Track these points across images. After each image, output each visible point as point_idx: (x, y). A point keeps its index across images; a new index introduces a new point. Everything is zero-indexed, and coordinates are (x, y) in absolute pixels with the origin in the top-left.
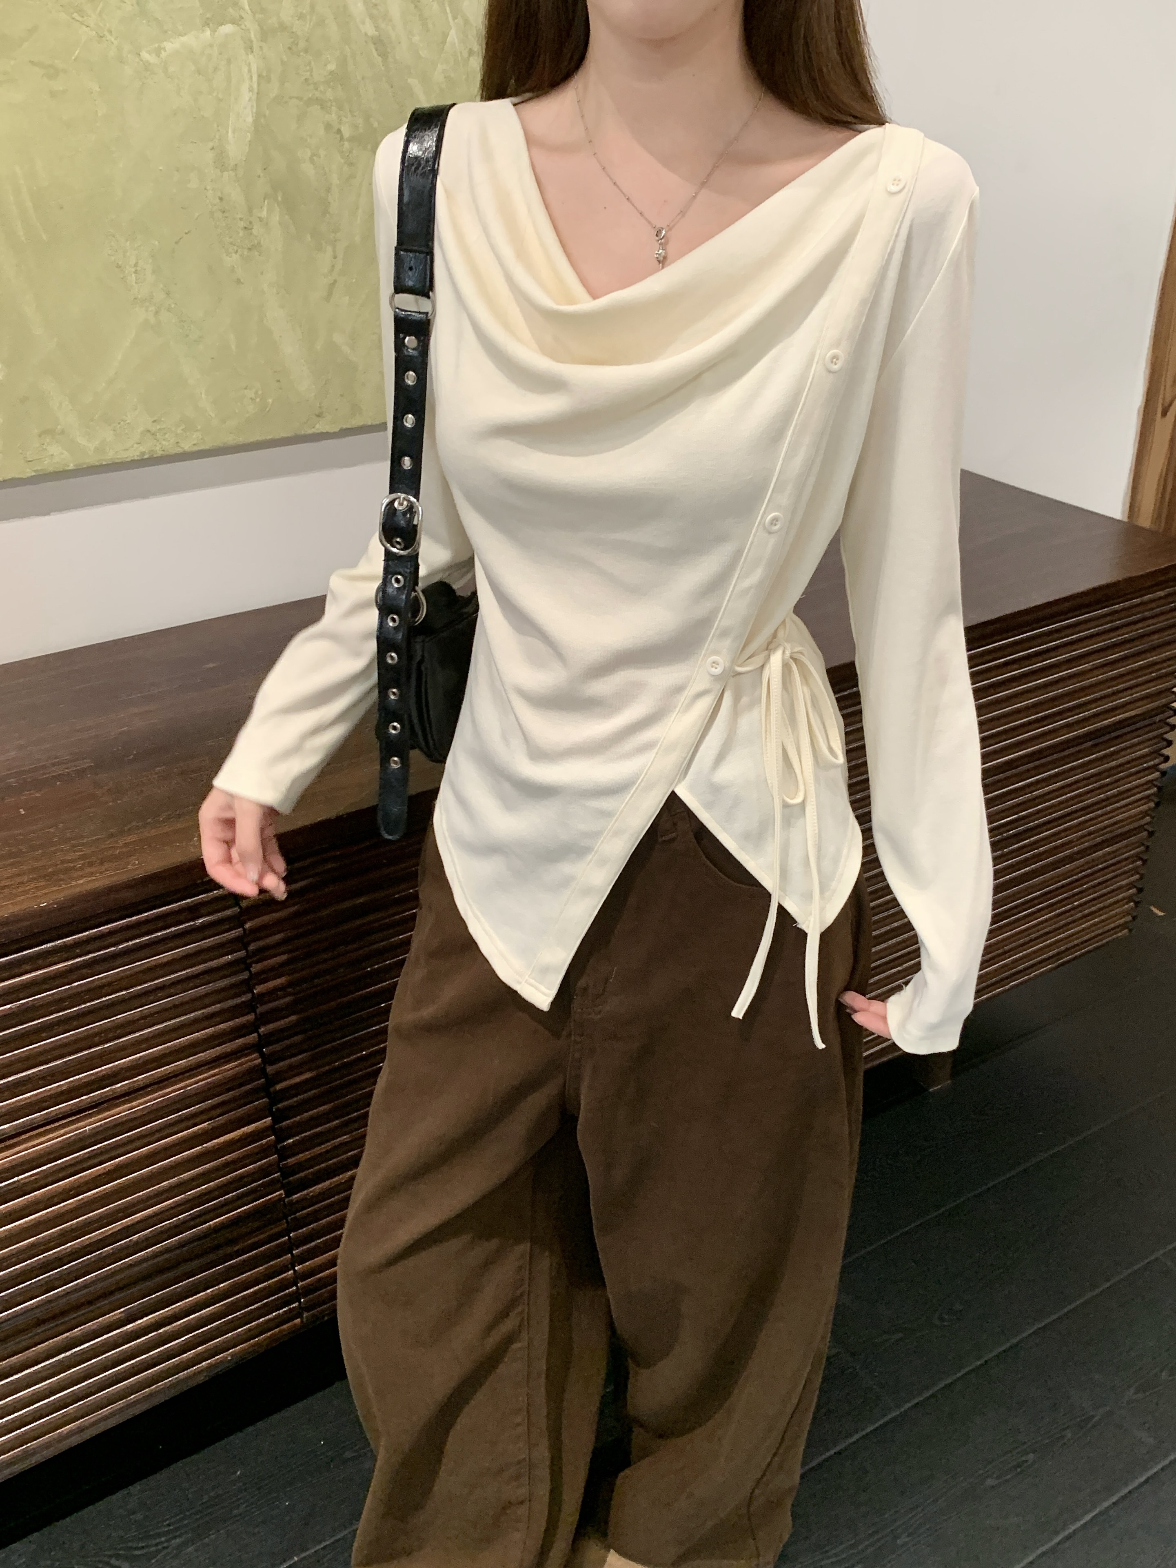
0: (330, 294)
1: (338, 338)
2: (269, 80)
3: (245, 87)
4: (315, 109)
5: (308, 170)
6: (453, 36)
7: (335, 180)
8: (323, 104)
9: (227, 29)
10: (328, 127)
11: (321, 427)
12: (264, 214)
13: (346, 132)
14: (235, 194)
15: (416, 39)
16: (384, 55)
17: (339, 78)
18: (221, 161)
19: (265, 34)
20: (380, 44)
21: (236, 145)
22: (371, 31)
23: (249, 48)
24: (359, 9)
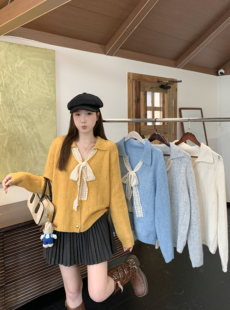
0: (15, 163)
1: (16, 168)
2: (10, 138)
3: (7, 139)
4: (15, 141)
5: (14, 148)
6: (32, 133)
7: (17, 149)
8: (16, 141)
9: (5, 133)
12: (8, 153)
13: (18, 144)
14: (4, 151)
15: (28, 133)
16: (24, 135)
17: (18, 138)
18: (3, 147)
19: (10, 133)
20: (24, 134)
21: (5, 146)
22: (22, 133)
23: (8, 135)
24: (21, 130)
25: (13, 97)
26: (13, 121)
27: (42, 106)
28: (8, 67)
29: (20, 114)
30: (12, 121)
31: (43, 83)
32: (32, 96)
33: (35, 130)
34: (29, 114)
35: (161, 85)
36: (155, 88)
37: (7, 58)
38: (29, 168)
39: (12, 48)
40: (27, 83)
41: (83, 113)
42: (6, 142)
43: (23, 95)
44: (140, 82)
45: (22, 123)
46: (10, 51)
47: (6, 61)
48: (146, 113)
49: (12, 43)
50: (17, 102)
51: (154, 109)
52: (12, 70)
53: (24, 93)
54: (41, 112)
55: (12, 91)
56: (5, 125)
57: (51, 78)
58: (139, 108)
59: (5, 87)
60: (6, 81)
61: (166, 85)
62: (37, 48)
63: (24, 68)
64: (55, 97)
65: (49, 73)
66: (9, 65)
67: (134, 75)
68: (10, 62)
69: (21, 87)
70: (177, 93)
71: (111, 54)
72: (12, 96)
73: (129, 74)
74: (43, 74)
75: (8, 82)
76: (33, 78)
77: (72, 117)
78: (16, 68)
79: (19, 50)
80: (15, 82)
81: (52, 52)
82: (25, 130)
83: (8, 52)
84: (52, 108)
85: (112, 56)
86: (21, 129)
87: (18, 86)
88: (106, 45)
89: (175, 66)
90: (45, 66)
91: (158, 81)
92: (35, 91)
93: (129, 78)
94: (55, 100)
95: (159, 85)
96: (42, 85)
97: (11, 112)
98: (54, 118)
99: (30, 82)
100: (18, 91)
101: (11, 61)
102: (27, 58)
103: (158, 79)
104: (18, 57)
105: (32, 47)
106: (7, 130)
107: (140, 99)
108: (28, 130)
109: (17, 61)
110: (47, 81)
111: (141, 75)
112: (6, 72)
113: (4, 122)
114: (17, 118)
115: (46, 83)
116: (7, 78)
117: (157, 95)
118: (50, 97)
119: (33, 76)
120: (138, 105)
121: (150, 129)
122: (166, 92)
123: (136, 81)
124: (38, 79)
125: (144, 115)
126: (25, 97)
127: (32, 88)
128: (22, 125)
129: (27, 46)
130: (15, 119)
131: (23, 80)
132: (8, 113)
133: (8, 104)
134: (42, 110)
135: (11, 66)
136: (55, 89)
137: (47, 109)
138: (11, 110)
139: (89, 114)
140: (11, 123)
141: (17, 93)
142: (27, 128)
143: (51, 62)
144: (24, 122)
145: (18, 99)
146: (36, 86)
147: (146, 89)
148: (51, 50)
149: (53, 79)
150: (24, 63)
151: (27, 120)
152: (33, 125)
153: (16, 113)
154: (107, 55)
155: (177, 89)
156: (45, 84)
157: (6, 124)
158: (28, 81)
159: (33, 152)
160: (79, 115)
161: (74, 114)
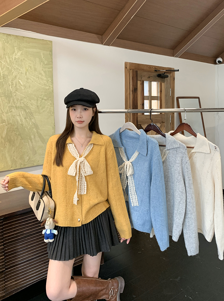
0: (14, 152)
1: (14, 158)
2: (8, 129)
3: (5, 129)
4: (14, 132)
5: (12, 138)
6: (31, 123)
7: (15, 139)
8: (15, 131)
9: (4, 123)
10: (15, 133)
11: (12, 169)
12: (6, 143)
13: (17, 134)
14: (3, 141)
15: (26, 124)
16: (22, 126)
17: (17, 128)
18: (2, 138)
19: (8, 124)
20: (22, 125)
21: (4, 136)
22: (21, 123)
23: (6, 125)
24: (19, 121)
25: (11, 89)
26: (12, 111)
27: (40, 96)
28: (5, 58)
29: (18, 105)
30: (10, 112)
31: (41, 74)
32: (29, 86)
33: (33, 120)
34: (28, 105)
35: (159, 74)
36: (153, 77)
37: (4, 50)
38: (28, 158)
39: (10, 39)
40: (25, 74)
41: (79, 108)
42: (5, 132)
43: (21, 86)
44: (137, 72)
45: (21, 114)
46: (8, 42)
47: (4, 53)
48: (143, 102)
49: (10, 35)
50: (15, 93)
51: (151, 98)
52: (10, 61)
53: (22, 84)
54: (39, 102)
55: (10, 82)
56: (4, 116)
57: (48, 68)
58: (136, 97)
59: (3, 78)
60: (3, 72)
61: (164, 74)
62: (35, 39)
63: (22, 59)
64: (53, 88)
65: (46, 64)
66: (7, 57)
67: (132, 64)
68: (7, 53)
69: (19, 78)
70: (174, 82)
71: (108, 44)
72: (10, 87)
73: (126, 64)
74: (40, 65)
75: (6, 73)
76: (31, 69)
77: (68, 111)
78: (13, 59)
79: (16, 42)
80: (13, 73)
81: (49, 43)
82: (24, 121)
83: (6, 44)
84: (50, 99)
85: (109, 46)
86: (19, 119)
87: (16, 77)
88: (102, 35)
89: (173, 55)
90: (42, 57)
91: (156, 70)
92: (33, 82)
93: (126, 68)
94: (53, 91)
95: (156, 74)
96: (40, 76)
97: (10, 103)
98: (52, 108)
99: (27, 73)
100: (16, 82)
101: (9, 53)
102: (25, 49)
103: (155, 68)
104: (15, 48)
105: (29, 38)
106: (5, 121)
107: (137, 89)
108: (26, 120)
109: (15, 53)
110: (45, 72)
111: (139, 65)
112: (4, 63)
113: (3, 112)
114: (15, 109)
115: (44, 74)
116: (5, 69)
117: (154, 84)
118: (48, 88)
119: (31, 67)
120: (136, 94)
121: (147, 119)
122: (163, 82)
123: (133, 70)
124: (35, 70)
125: (141, 105)
126: (23, 88)
127: (30, 80)
128: (20, 115)
129: (24, 37)
130: (13, 110)
131: (20, 71)
132: (7, 104)
133: (6, 94)
134: (40, 101)
135: (9, 58)
136: (52, 80)
137: (45, 100)
138: (9, 101)
139: (85, 109)
140: (10, 114)
141: (15, 84)
142: (25, 118)
143: (48, 52)
144: (22, 113)
145: (16, 90)
146: (34, 77)
147: (143, 79)
148: (48, 41)
149: (51, 69)
150: (22, 54)
151: (25, 110)
152: (31, 116)
153: (14, 103)
154: (104, 45)
155: (174, 78)
156: (42, 75)
157: (5, 114)
158: (26, 72)
159: (32, 142)
160: (75, 110)
161: (71, 109)
